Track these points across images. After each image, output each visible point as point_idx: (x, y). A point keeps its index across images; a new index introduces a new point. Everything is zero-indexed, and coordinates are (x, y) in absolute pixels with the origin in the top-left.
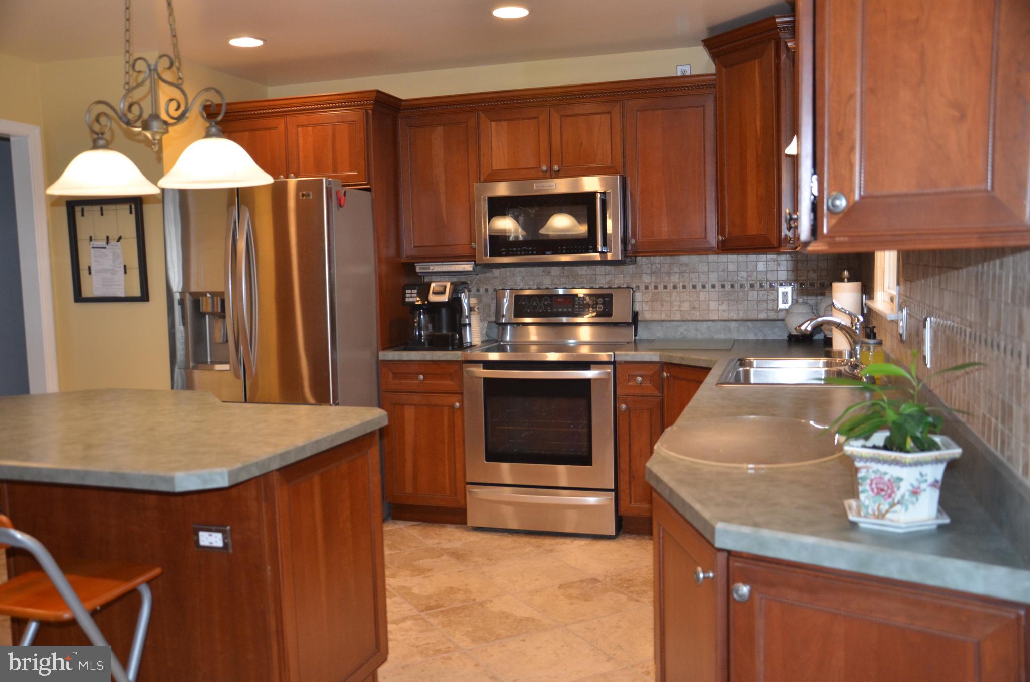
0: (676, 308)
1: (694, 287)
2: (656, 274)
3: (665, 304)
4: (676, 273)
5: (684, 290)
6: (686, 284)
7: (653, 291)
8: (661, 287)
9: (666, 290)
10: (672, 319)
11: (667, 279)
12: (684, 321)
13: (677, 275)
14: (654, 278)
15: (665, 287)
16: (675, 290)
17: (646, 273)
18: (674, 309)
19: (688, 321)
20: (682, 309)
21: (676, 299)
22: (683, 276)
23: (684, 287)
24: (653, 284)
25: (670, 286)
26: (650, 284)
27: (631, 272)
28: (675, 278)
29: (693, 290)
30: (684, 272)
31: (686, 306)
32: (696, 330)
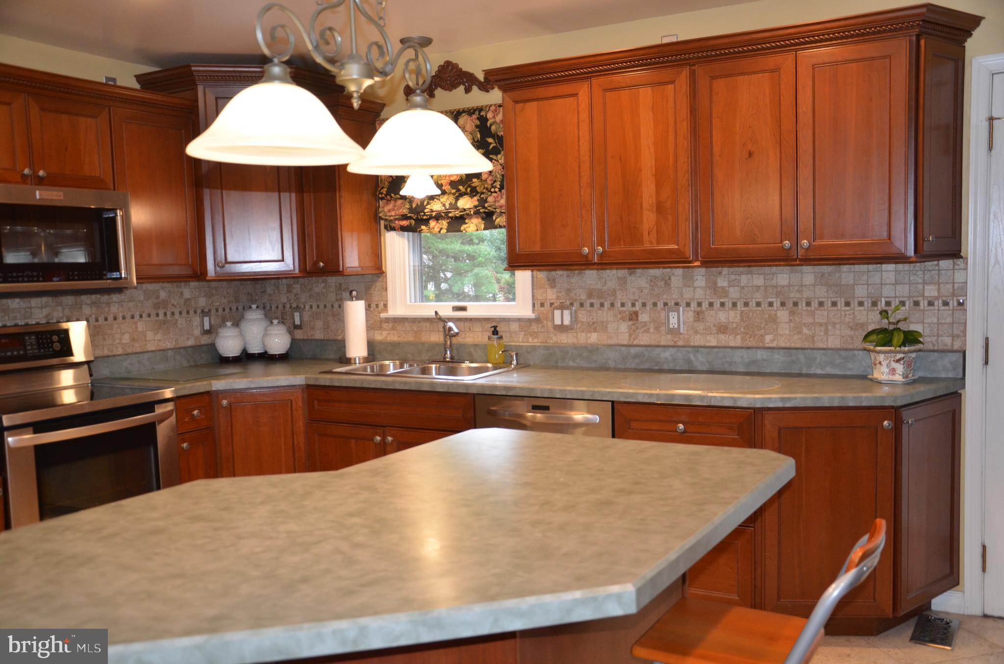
0: (117, 341)
1: (133, 317)
2: (96, 305)
3: (107, 337)
4: (115, 302)
5: (124, 321)
6: (125, 314)
7: (94, 324)
8: (101, 319)
9: (106, 322)
10: (114, 354)
11: (107, 309)
12: (127, 354)
13: (117, 305)
14: (94, 309)
15: (106, 319)
16: (116, 322)
17: (86, 304)
18: (116, 343)
19: (132, 354)
20: (124, 342)
21: (117, 332)
22: (122, 306)
23: (124, 318)
24: (93, 316)
25: (111, 318)
26: (91, 316)
27: (70, 303)
28: (114, 309)
29: (132, 320)
30: (122, 302)
31: (126, 338)
32: (139, 362)
